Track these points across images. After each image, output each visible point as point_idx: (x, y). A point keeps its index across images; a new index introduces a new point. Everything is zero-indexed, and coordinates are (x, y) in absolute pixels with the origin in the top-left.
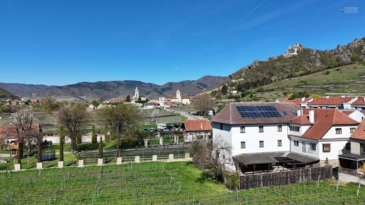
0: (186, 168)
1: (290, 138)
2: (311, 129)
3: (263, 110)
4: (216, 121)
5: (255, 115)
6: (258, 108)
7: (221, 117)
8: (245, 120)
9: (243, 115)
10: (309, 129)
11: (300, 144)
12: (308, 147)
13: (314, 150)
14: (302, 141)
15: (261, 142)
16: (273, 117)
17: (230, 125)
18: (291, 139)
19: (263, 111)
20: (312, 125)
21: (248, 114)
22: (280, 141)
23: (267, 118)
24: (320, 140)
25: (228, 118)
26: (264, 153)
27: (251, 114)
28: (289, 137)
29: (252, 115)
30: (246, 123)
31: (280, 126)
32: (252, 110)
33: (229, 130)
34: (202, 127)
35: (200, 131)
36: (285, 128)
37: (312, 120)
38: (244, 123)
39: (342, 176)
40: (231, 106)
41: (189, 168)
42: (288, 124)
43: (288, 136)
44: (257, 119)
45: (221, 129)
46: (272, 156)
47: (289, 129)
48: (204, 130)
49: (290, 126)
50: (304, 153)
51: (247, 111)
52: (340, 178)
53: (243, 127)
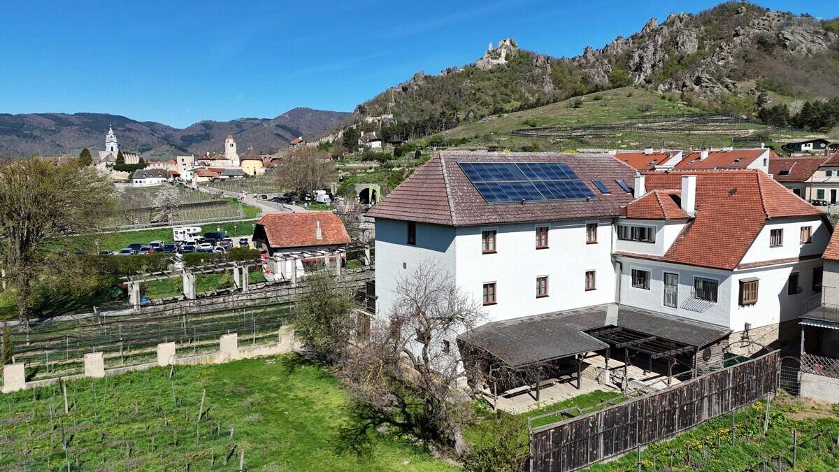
0: (289, 383)
1: (618, 265)
2: (691, 235)
3: (543, 176)
4: (390, 217)
5: (523, 194)
6: (524, 169)
7: (411, 201)
8: (495, 211)
9: (487, 194)
10: (685, 232)
11: (657, 286)
12: (685, 292)
13: (708, 299)
14: (665, 273)
15: (542, 280)
16: (573, 200)
17: (453, 227)
18: (621, 268)
19: (540, 179)
20: (691, 220)
21: (500, 190)
22: (590, 274)
23: (556, 203)
24: (736, 270)
25: (439, 201)
26: (548, 315)
27: (508, 191)
28: (616, 259)
29: (513, 194)
30: (502, 220)
31: (592, 228)
32: (509, 176)
33: (442, 247)
34: (319, 236)
35: (314, 248)
36: (606, 232)
37: (689, 207)
38: (494, 219)
39: (812, 385)
40: (443, 161)
41: (300, 385)
42: (614, 220)
43: (614, 256)
44: (529, 205)
45: (412, 242)
46: (579, 327)
47: (615, 235)
48: (326, 243)
49: (619, 226)
50: (669, 311)
51: (495, 181)
52: (805, 391)
53: (489, 232)
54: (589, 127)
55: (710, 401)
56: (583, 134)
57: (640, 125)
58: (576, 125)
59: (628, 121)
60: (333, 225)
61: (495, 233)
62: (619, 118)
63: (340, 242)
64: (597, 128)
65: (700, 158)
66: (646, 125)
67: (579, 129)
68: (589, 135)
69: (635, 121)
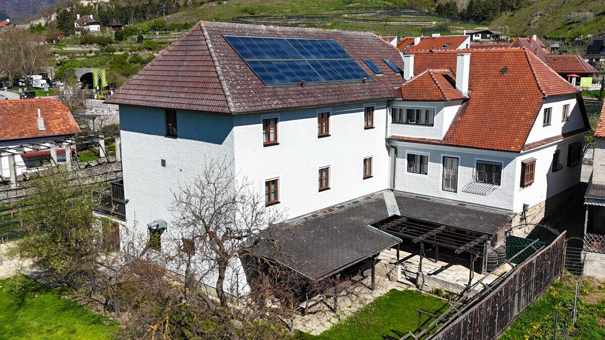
0: (18, 323)
1: (393, 150)
2: (469, 116)
3: (315, 54)
4: (140, 103)
5: (300, 75)
6: (298, 47)
7: (168, 84)
8: (275, 95)
9: (264, 74)
10: (461, 114)
11: (435, 169)
12: (466, 174)
13: (490, 182)
14: (444, 157)
15: (324, 172)
16: (350, 81)
17: (230, 115)
18: (396, 152)
19: (314, 58)
20: (465, 100)
21: (275, 70)
22: (368, 162)
23: (335, 84)
24: (522, 152)
25: (209, 84)
26: (330, 209)
27: (285, 70)
28: (391, 144)
29: (290, 74)
30: (285, 106)
31: (369, 112)
32: (283, 54)
33: (218, 139)
34: (41, 125)
35: (36, 139)
36: (381, 115)
37: (463, 85)
38: (275, 104)
39: (595, 263)
40: (206, 33)
41: (35, 324)
42: (388, 103)
43: (388, 140)
44: (309, 87)
45: (172, 134)
46: (365, 221)
47: (390, 118)
48: (51, 134)
49: (393, 109)
50: (449, 196)
51: (269, 59)
52: (588, 271)
53: (269, 120)
54: (302, 17)
55: (519, 296)
56: (298, 22)
57: (346, 16)
58: (290, 14)
59: (335, 12)
60: (58, 113)
61: (276, 121)
62: (327, 9)
63: (68, 133)
64: (309, 18)
65: (413, 44)
66: (350, 16)
67: (293, 18)
68: (302, 24)
69: (341, 12)
